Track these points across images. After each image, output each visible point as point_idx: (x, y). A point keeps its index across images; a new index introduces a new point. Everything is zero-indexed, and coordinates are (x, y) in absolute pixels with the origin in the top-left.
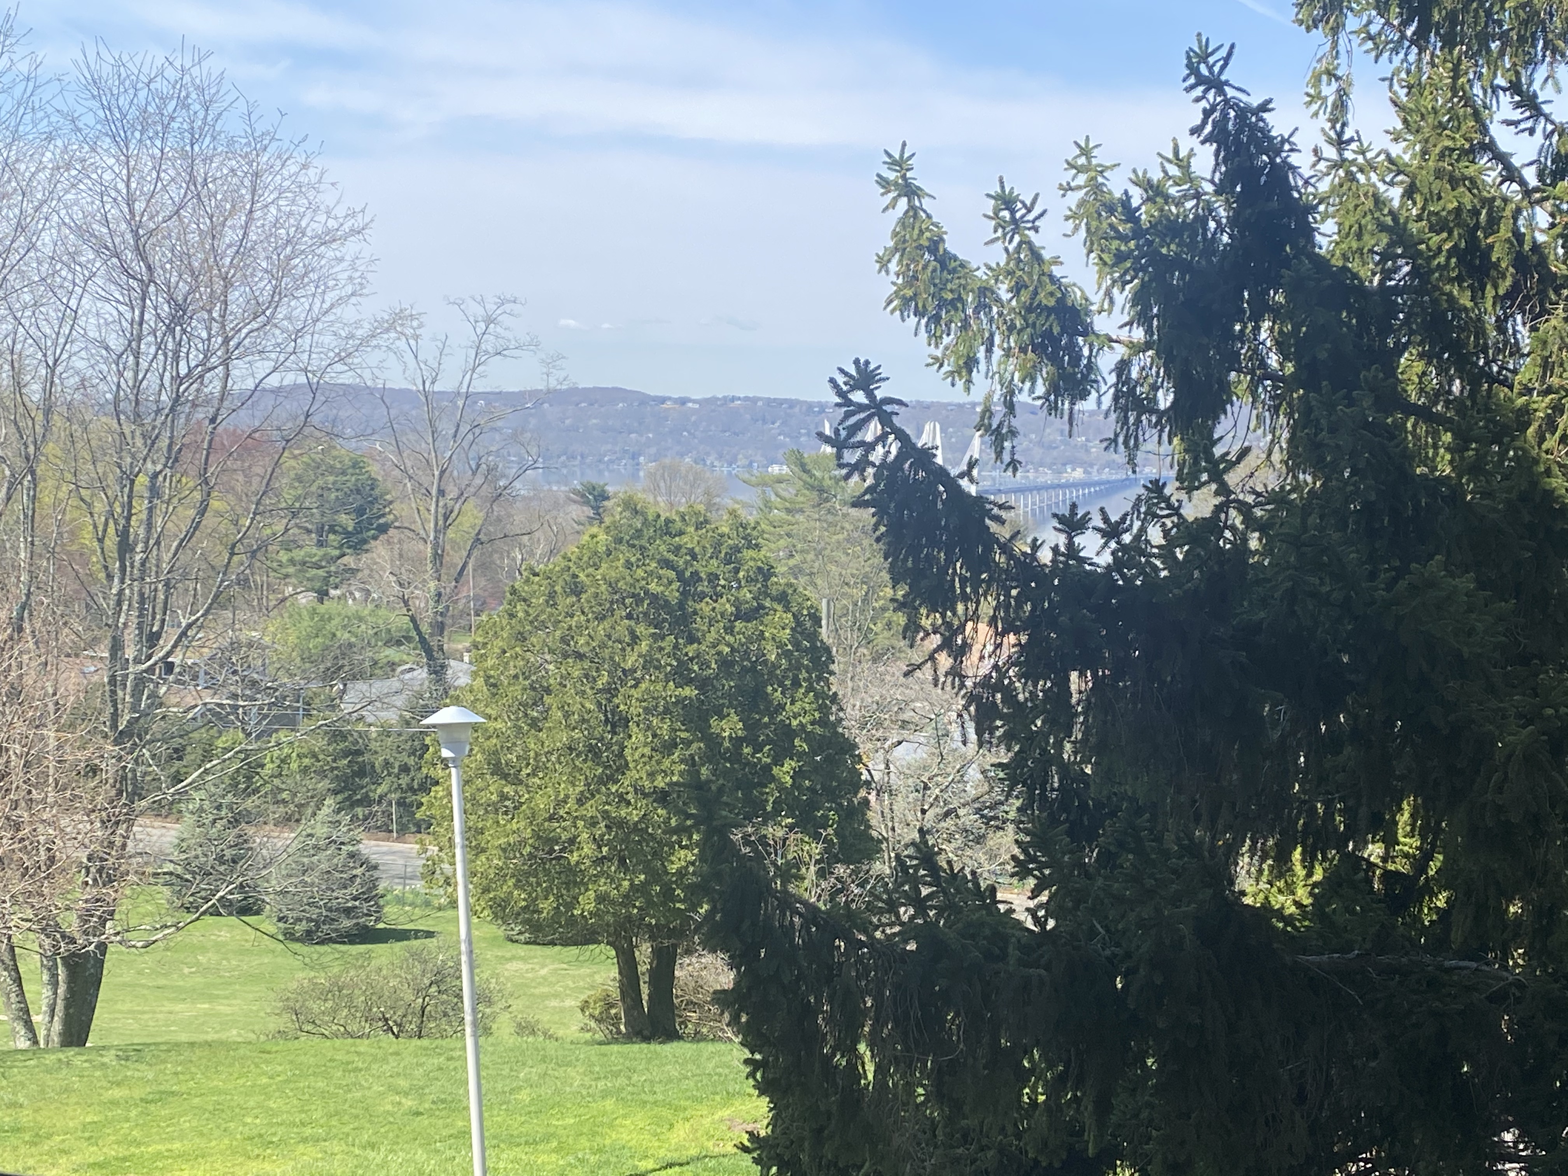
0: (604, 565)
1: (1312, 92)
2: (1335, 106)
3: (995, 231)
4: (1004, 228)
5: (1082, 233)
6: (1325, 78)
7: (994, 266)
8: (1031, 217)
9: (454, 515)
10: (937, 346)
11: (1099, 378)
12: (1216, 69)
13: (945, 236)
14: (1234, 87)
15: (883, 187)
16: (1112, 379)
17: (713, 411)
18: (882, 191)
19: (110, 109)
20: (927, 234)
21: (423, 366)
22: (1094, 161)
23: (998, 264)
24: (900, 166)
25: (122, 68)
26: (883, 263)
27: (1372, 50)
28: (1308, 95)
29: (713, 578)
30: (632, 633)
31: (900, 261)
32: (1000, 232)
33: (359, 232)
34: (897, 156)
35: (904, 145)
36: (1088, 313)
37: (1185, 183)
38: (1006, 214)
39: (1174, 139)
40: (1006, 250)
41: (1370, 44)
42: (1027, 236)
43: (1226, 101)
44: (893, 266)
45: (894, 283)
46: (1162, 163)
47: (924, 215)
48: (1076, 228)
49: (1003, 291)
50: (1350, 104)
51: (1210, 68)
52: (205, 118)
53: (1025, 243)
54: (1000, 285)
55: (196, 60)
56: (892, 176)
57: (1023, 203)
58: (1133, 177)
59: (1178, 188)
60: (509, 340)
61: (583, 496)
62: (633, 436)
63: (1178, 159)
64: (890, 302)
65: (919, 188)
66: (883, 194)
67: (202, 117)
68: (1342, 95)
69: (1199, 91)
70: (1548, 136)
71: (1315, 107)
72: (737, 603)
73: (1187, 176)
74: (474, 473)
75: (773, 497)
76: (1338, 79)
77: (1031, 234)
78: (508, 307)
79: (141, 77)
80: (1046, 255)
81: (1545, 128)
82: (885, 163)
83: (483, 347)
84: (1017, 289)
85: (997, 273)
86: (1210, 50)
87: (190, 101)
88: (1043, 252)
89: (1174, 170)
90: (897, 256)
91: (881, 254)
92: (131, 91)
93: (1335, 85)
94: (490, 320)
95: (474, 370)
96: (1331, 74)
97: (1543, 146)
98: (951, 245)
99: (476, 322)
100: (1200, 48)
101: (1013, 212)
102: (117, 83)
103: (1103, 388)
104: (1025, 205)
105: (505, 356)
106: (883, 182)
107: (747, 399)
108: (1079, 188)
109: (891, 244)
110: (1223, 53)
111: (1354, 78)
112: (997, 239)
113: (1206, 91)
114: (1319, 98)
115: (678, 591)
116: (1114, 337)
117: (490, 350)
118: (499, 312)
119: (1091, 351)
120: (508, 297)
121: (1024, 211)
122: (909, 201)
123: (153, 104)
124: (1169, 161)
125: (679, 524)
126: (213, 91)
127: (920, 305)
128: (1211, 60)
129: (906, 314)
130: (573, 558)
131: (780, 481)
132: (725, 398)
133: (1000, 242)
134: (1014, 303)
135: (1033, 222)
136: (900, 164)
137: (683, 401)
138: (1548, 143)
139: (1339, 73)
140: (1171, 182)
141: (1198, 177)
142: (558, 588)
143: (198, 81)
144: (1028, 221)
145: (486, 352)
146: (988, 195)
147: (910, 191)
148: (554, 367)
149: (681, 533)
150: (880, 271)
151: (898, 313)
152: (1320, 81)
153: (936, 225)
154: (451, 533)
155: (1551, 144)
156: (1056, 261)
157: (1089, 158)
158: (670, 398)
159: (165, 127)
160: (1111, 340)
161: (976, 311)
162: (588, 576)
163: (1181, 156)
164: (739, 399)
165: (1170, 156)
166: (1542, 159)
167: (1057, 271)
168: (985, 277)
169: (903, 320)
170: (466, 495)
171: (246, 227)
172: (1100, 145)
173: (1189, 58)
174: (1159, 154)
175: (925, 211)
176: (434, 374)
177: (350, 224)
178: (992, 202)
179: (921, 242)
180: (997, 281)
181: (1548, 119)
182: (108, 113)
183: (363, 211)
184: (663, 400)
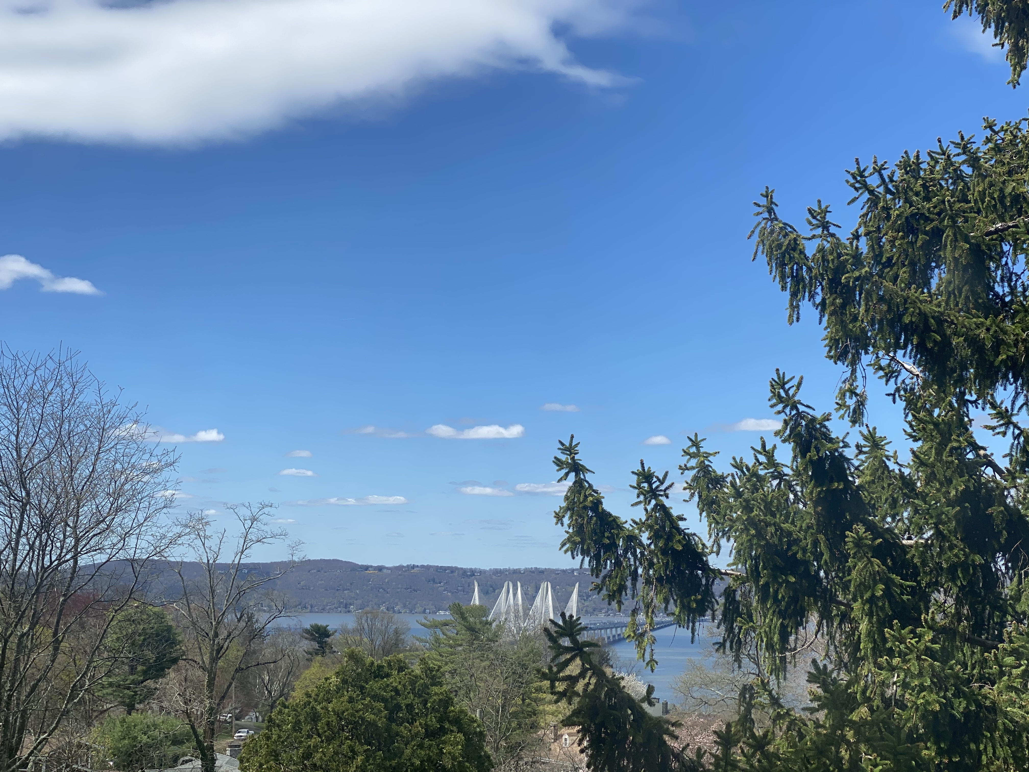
0: (334, 701)
1: (840, 402)
2: (854, 410)
3: (638, 497)
4: (645, 495)
5: (696, 498)
6: (848, 394)
7: (638, 520)
8: (663, 488)
9: (223, 651)
10: (597, 576)
11: (713, 600)
12: (791, 392)
13: (602, 500)
14: (804, 405)
15: (558, 465)
16: (722, 600)
17: (400, 575)
18: (558, 468)
19: (8, 388)
20: (590, 499)
21: (208, 550)
22: (702, 450)
23: (640, 519)
24: (570, 451)
25: (18, 361)
26: (559, 518)
27: (883, 376)
28: (837, 404)
29: (410, 707)
30: (353, 751)
31: (571, 517)
32: (642, 498)
33: (171, 465)
34: (567, 445)
35: (572, 437)
36: (703, 554)
37: (771, 468)
38: (646, 485)
39: (762, 438)
40: (646, 510)
41: (881, 373)
42: (661, 501)
43: (799, 414)
44: (566, 520)
45: (567, 532)
46: (755, 454)
47: (587, 485)
48: (692, 495)
49: (645, 538)
50: (865, 411)
51: (786, 392)
52: (73, 393)
53: (659, 505)
54: (642, 534)
55: (69, 357)
56: (563, 457)
57: (657, 477)
58: (733, 463)
59: (767, 471)
60: (267, 532)
61: (312, 635)
62: (346, 592)
63: (765, 451)
64: (563, 545)
65: (582, 466)
66: (558, 470)
67: (71, 392)
68: (861, 404)
69: (780, 407)
70: (1016, 437)
71: (842, 412)
72: (426, 727)
73: (772, 462)
74: (239, 621)
75: (442, 636)
76: (857, 395)
77: (663, 499)
78: (266, 510)
79: (31, 366)
80: (675, 513)
81: (1013, 432)
82: (559, 449)
83: (249, 537)
84: (655, 537)
85: (639, 524)
86: (786, 380)
87: (63, 382)
88: (671, 511)
89: (762, 459)
90: (569, 513)
91: (557, 511)
92: (24, 376)
93: (854, 399)
94: (254, 519)
95: (242, 553)
96: (853, 392)
97: (1013, 444)
98: (608, 506)
99: (245, 520)
100: (779, 378)
101: (650, 485)
102: (14, 371)
103: (716, 607)
104: (658, 479)
105: (263, 543)
106: (558, 463)
107: (423, 566)
108: (693, 468)
109: (564, 504)
110: (795, 382)
111: (868, 394)
112: (640, 502)
113: (785, 407)
114: (845, 406)
115: (385, 718)
116: (723, 571)
117: (254, 539)
118: (260, 513)
119: (707, 581)
120: (267, 503)
121: (658, 483)
122: (577, 475)
123: (37, 384)
124: (760, 453)
125: (386, 670)
126: (78, 376)
127: (585, 547)
128: (787, 386)
129: (575, 553)
130: (313, 695)
131: (446, 624)
132: (408, 566)
133: (643, 504)
134: (652, 547)
135: (665, 490)
136: (570, 450)
137: (380, 568)
138: (1016, 442)
139: (858, 391)
140: (761, 467)
141: (778, 464)
142: (302, 718)
143: (69, 369)
144: (661, 490)
145: (251, 540)
146: (633, 473)
147: (576, 468)
148: (296, 550)
149: (388, 675)
150: (557, 523)
151: (570, 553)
152: (844, 396)
153: (596, 492)
154: (220, 663)
155: (1019, 443)
156: (682, 519)
157: (698, 447)
158: (371, 567)
159: (45, 399)
160: (721, 573)
161: (626, 552)
162: (322, 708)
163: (767, 449)
164: (418, 566)
165: (759, 448)
166: (1014, 453)
167: (682, 524)
168: (631, 528)
169: (573, 558)
170: (232, 636)
171: (94, 465)
172: (705, 439)
173: (772, 386)
174: (752, 448)
175: (587, 482)
176: (215, 556)
177: (165, 459)
178: (635, 477)
179: (586, 503)
180: (640, 531)
181: (1016, 426)
182: (6, 390)
183: (174, 451)
184: (367, 568)
